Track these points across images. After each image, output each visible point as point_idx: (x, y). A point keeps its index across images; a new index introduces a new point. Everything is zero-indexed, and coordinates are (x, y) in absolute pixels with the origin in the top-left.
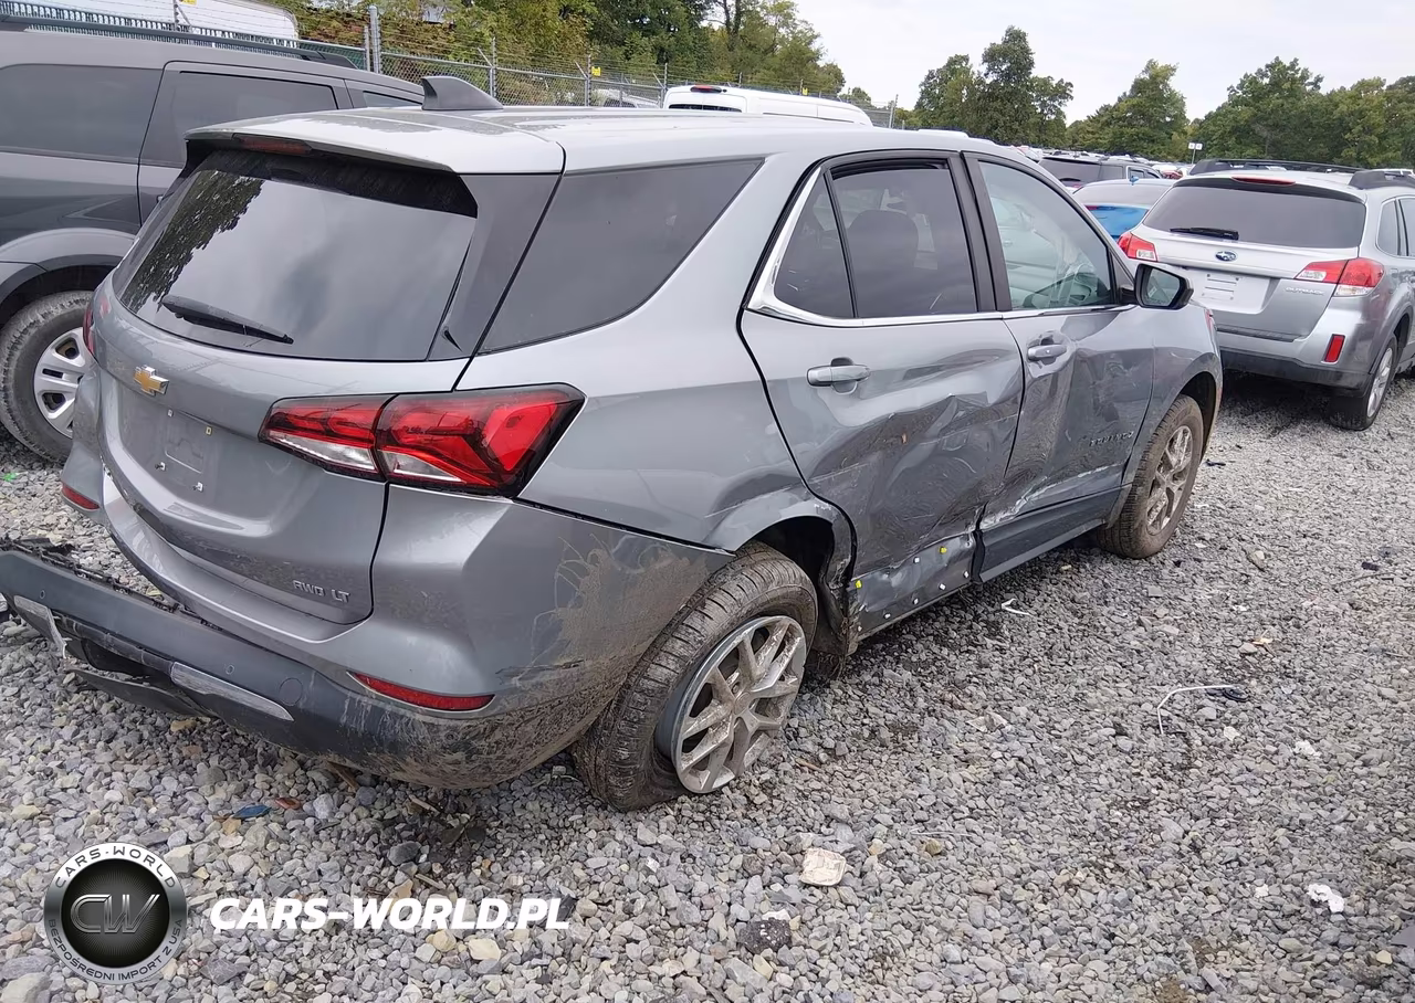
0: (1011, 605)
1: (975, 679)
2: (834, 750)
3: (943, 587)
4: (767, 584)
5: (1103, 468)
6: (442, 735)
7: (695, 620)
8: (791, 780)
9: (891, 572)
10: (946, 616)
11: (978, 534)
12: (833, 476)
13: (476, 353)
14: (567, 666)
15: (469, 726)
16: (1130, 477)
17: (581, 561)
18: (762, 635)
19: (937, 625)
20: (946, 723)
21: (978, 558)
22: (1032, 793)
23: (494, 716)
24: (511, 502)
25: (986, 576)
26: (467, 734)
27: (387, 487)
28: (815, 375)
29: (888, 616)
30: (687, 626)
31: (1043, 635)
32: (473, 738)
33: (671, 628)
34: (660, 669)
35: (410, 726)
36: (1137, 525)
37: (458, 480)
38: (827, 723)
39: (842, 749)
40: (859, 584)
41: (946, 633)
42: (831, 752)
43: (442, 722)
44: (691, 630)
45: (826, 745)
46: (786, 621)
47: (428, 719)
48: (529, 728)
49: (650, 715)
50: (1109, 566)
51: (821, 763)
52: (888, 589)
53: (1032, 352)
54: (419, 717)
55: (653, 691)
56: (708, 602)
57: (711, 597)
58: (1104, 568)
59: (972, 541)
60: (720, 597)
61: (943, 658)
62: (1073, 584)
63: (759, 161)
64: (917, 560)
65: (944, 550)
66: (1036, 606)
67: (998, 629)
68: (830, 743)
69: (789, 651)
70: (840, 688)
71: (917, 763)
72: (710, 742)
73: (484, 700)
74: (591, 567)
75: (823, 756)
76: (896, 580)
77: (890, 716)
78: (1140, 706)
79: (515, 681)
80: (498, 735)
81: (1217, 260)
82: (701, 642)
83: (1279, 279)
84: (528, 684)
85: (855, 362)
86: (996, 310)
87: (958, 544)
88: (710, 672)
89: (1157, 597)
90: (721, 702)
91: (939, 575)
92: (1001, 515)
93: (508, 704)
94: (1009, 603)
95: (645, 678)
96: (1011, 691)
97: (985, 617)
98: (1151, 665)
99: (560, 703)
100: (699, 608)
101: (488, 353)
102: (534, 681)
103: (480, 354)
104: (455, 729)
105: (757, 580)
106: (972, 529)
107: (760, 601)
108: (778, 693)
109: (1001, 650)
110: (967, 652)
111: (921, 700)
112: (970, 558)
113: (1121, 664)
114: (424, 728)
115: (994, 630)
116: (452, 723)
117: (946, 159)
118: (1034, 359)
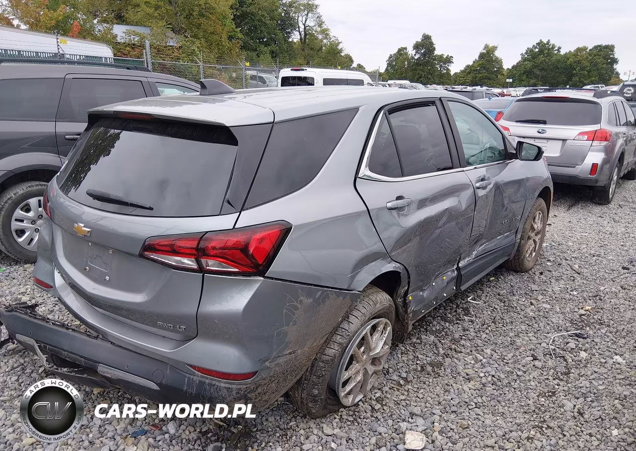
1: (464, 337)
2: (406, 378)
3: (445, 295)
4: (375, 305)
5: (508, 233)
6: (234, 393)
7: (345, 325)
8: (390, 396)
9: (423, 290)
10: (444, 306)
11: (458, 269)
12: (400, 251)
13: (242, 209)
14: (290, 353)
15: (247, 387)
16: (519, 236)
17: (295, 303)
18: (374, 328)
19: (441, 311)
20: (455, 360)
21: (459, 280)
22: (501, 392)
23: (258, 381)
24: (262, 278)
25: (463, 288)
26: (245, 391)
27: (203, 276)
28: (389, 205)
29: (423, 311)
30: (342, 328)
31: (489, 313)
32: (249, 393)
33: (335, 330)
34: (331, 350)
35: (218, 389)
36: (522, 258)
37: (237, 270)
38: (401, 365)
39: (410, 378)
40: (410, 298)
41: (445, 315)
42: (405, 379)
43: (234, 386)
44: (344, 330)
45: (402, 376)
46: (384, 320)
47: (227, 385)
48: (273, 385)
49: (328, 373)
50: (511, 277)
51: (402, 385)
52: (422, 299)
53: (478, 185)
54: (223, 385)
55: (328, 361)
56: (350, 316)
57: (351, 313)
58: (509, 278)
59: (456, 272)
60: (355, 313)
61: (447, 328)
62: (498, 287)
63: (356, 110)
64: (434, 284)
65: (444, 278)
66: (483, 298)
67: (468, 311)
68: (404, 375)
69: (385, 334)
70: (403, 346)
71: (446, 382)
72: (353, 382)
73: (254, 374)
74: (299, 306)
75: (402, 382)
76: (425, 294)
77: (428, 359)
78: (540, 344)
79: (267, 364)
80: (259, 390)
81: (538, 133)
82: (349, 335)
83: (566, 140)
84: (273, 365)
85: (406, 197)
86: (461, 167)
87: (451, 274)
88: (352, 349)
89: (536, 290)
90: (358, 362)
91: (443, 289)
92: (467, 259)
93: (264, 375)
94: (471, 298)
95: (324, 355)
96: (481, 341)
97: (462, 306)
98: (541, 324)
99: (287, 371)
100: (346, 319)
101: (247, 209)
102: (275, 363)
103: (244, 210)
104: (240, 389)
105: (371, 303)
106: (455, 267)
107: (373, 313)
108: (381, 354)
109: (472, 321)
110: (457, 323)
111: (441, 349)
112: (455, 280)
113: (527, 324)
114: (225, 391)
115: (467, 312)
116: (239, 387)
117: (434, 102)
118: (478, 188)
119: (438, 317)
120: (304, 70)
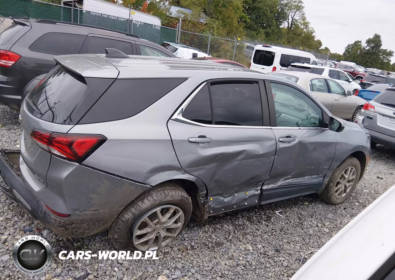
0: (279, 213)
1: (251, 233)
2: (194, 246)
3: (246, 204)
4: (166, 196)
5: (316, 176)
6: (58, 222)
7: (140, 203)
8: (173, 253)
9: (225, 197)
11: (261, 190)
12: (195, 168)
13: (77, 124)
14: (95, 210)
15: (64, 222)
16: (327, 180)
17: (99, 183)
18: (165, 210)
19: (251, 214)
20: (232, 245)
21: (261, 196)
23: (72, 220)
24: (78, 164)
25: (263, 203)
26: (64, 224)
27: (51, 155)
28: (191, 140)
29: (223, 210)
30: (137, 204)
31: (283, 223)
32: (66, 225)
33: (132, 203)
34: (127, 215)
35: (51, 218)
36: (330, 195)
37: (66, 157)
38: (196, 238)
39: (196, 246)
40: (211, 199)
41: (253, 217)
42: (192, 247)
43: (58, 219)
44: (138, 206)
45: (192, 244)
46: (174, 207)
47: (55, 218)
48: (84, 225)
49: (123, 228)
50: (320, 206)
51: (188, 250)
52: (223, 202)
53: (281, 139)
54: (53, 217)
55: (124, 221)
56: (146, 199)
57: (147, 197)
58: (318, 206)
59: (259, 191)
60: (149, 198)
61: (246, 225)
62: (304, 209)
64: (236, 195)
65: (247, 193)
66: (287, 214)
67: (270, 219)
68: (193, 244)
69: (177, 216)
70: (208, 228)
71: (215, 256)
72: (146, 238)
73: (69, 215)
74: (102, 184)
75: (189, 248)
76: (226, 200)
77: (218, 240)
78: (300, 253)
79: (78, 212)
80: (74, 225)
82: (140, 210)
84: (82, 213)
85: (207, 137)
86: (270, 126)
87: (255, 191)
88: (145, 218)
89: (329, 219)
90: (149, 227)
91: (245, 200)
92: (272, 185)
93: (73, 218)
94: (279, 211)
95: (123, 217)
96: (260, 239)
97: (268, 214)
98: (312, 240)
99: (94, 220)
100: (142, 200)
101: (80, 124)
102: (84, 213)
103: (78, 124)
104: (61, 222)
105: (163, 195)
106: (260, 188)
107: (163, 201)
108: (172, 227)
109: (267, 226)
110: (256, 224)
111: (231, 236)
112: (258, 197)
113: (302, 238)
114: (54, 220)
115: (269, 219)
116: (60, 220)
117: (258, 82)
118: (281, 142)
119: (246, 217)
120: (270, 47)
